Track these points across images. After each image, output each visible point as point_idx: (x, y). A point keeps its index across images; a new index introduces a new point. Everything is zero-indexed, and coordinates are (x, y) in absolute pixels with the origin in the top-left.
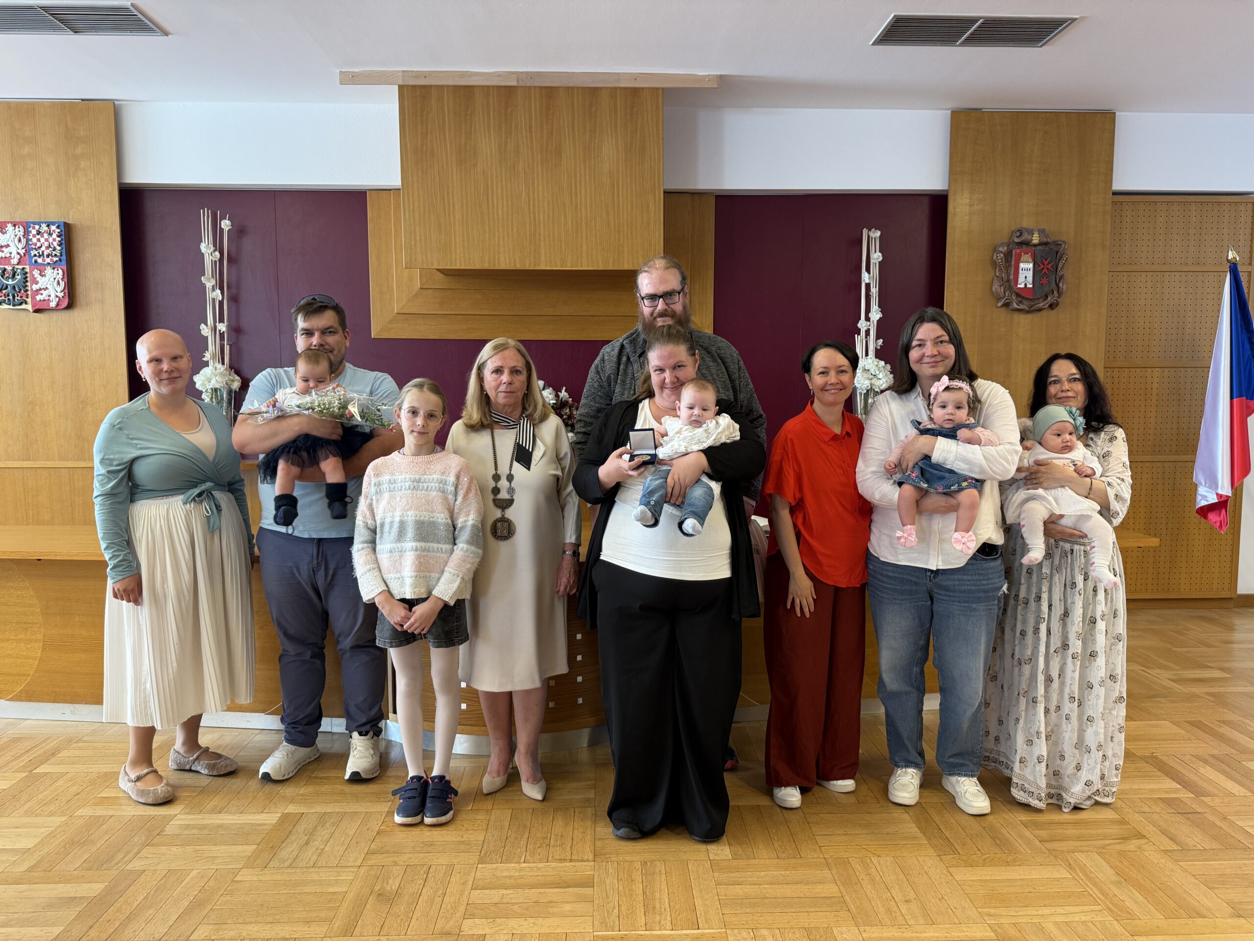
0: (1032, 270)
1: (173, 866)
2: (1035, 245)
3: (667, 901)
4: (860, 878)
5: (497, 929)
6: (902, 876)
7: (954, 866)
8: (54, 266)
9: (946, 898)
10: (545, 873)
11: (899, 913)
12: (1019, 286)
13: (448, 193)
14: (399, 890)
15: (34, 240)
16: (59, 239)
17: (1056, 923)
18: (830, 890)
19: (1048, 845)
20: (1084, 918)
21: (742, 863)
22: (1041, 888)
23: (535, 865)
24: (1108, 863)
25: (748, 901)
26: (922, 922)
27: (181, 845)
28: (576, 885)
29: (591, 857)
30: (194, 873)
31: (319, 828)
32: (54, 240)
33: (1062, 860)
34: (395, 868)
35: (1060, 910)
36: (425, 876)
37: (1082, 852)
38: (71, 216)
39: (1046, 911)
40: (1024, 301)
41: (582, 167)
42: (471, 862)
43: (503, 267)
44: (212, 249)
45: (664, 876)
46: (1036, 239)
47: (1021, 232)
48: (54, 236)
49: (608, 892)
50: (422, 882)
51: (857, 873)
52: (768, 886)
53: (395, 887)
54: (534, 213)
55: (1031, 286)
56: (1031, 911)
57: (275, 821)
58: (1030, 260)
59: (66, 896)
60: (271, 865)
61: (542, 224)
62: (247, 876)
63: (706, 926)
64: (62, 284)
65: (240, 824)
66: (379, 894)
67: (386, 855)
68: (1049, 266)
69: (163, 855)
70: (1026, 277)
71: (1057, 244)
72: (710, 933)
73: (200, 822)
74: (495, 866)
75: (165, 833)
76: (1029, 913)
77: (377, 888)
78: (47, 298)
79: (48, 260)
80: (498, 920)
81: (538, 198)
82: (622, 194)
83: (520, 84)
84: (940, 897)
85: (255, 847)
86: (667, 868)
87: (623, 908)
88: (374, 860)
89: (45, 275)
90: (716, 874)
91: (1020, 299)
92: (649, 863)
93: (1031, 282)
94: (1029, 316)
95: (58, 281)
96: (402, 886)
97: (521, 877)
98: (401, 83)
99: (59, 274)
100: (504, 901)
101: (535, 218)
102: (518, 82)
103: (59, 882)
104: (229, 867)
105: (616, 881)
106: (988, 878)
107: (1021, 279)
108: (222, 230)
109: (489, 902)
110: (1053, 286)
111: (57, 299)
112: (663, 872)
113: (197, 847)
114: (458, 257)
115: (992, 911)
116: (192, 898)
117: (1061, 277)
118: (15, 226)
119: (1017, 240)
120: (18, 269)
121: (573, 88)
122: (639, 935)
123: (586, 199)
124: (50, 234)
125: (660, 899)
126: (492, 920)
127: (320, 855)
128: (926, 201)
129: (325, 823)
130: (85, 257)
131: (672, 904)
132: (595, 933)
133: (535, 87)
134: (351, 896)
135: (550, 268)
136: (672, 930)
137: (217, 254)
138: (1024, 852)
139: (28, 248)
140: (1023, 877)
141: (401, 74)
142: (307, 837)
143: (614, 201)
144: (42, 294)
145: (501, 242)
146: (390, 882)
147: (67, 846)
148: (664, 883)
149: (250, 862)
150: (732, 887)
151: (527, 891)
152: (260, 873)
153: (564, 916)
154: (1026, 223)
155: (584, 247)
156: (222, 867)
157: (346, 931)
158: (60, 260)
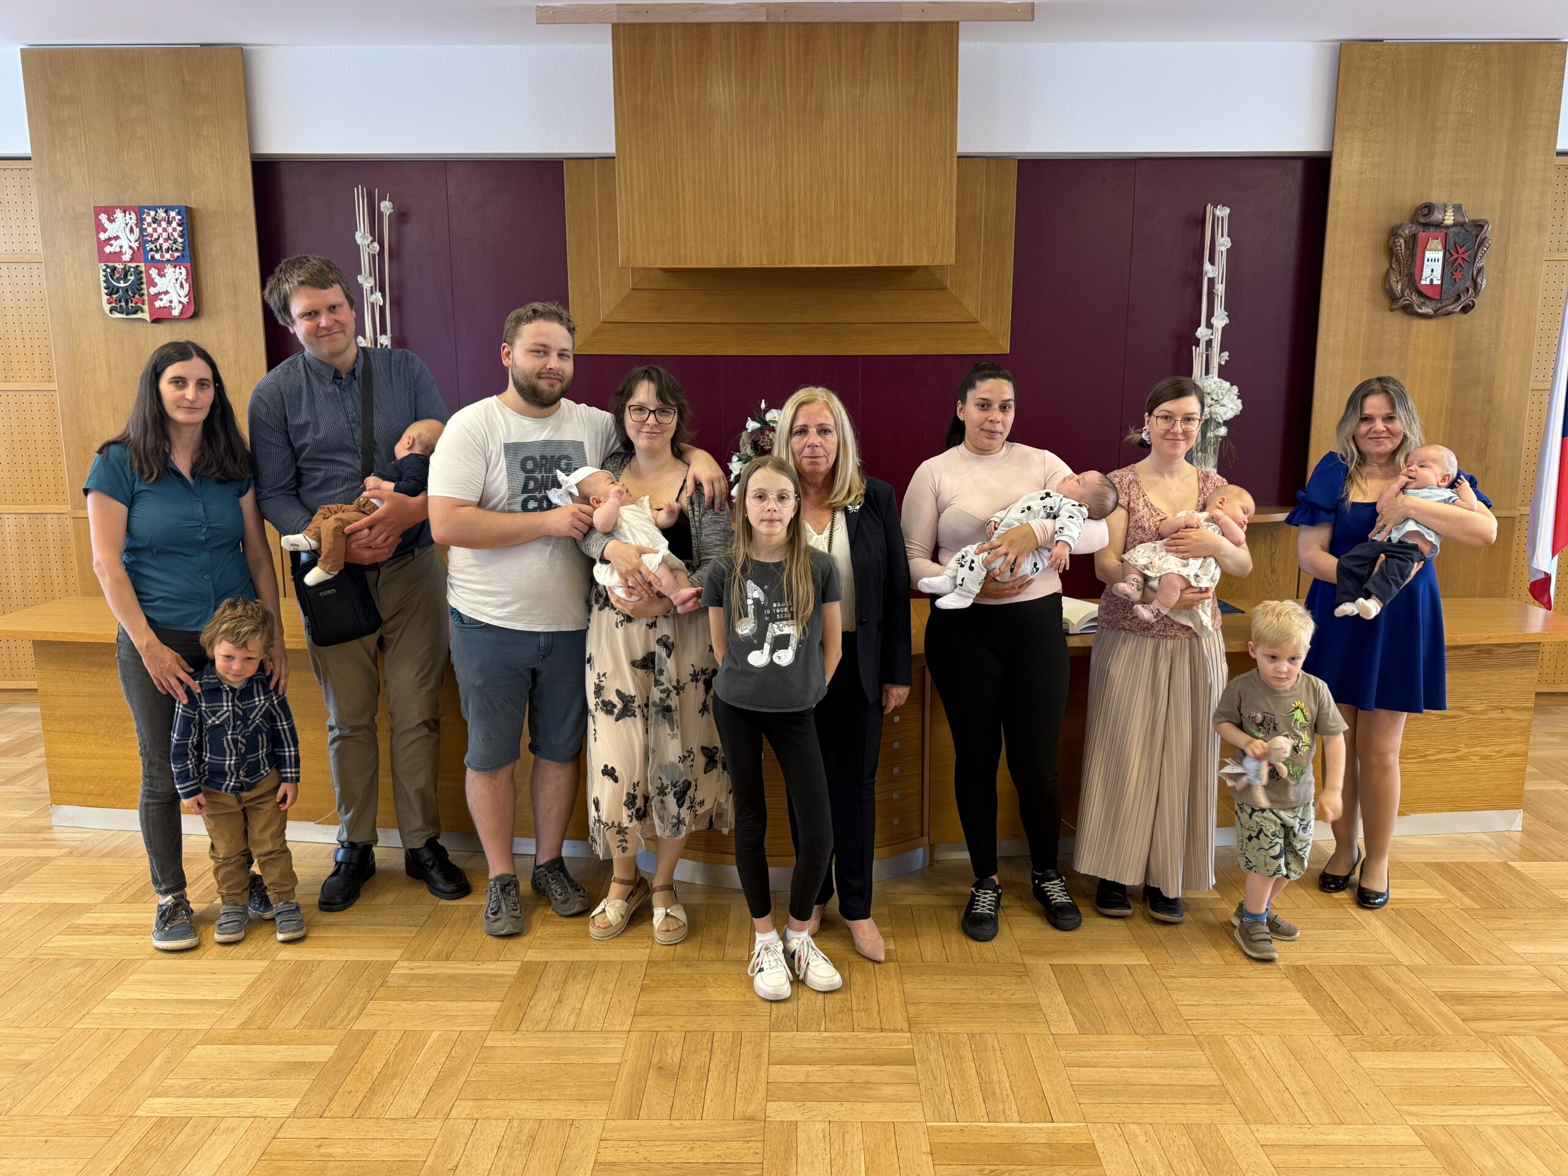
0: (1441, 261)
1: (409, 1026)
2: (1447, 227)
3: (1008, 1085)
4: (1242, 1062)
5: (809, 1114)
6: (1294, 1062)
7: (1356, 1049)
8: (175, 263)
9: (1353, 1091)
10: (853, 1046)
11: (1297, 1109)
12: (1423, 282)
13: (676, 167)
14: (683, 1063)
15: (150, 230)
16: (179, 228)
17: (1495, 1127)
18: (1207, 1076)
19: (1475, 1025)
20: (1530, 1122)
21: (1092, 1039)
22: (1472, 1081)
23: (839, 1034)
24: (1553, 1050)
25: (1108, 1088)
26: (1326, 1120)
27: (412, 1000)
28: (893, 1063)
29: (905, 1026)
30: (435, 1035)
31: (570, 981)
32: (174, 230)
33: (1494, 1045)
34: (672, 1034)
35: (1498, 1110)
36: (710, 1045)
37: (1519, 1035)
38: (193, 198)
39: (1482, 1111)
40: (1427, 303)
41: (851, 129)
42: (762, 1028)
43: (745, 264)
44: (370, 239)
45: (998, 1054)
46: (1449, 219)
47: (1429, 208)
48: (174, 224)
49: (935, 1072)
50: (707, 1053)
51: (1237, 1055)
52: (1129, 1070)
53: (677, 1059)
54: (787, 193)
55: (1439, 282)
56: (1462, 1111)
57: (515, 972)
58: (1440, 247)
59: (293, 1060)
60: (523, 1027)
61: (797, 207)
62: (496, 1040)
63: (1062, 1119)
64: (186, 286)
65: (475, 975)
66: (660, 1068)
67: (657, 1018)
68: (1465, 256)
69: (393, 1011)
70: (1432, 271)
71: (1479, 226)
72: (1068, 1128)
73: (425, 971)
74: (791, 1034)
75: (389, 984)
76: (1460, 1113)
77: (655, 1060)
78: (168, 305)
79: (167, 256)
80: (808, 1104)
81: (792, 173)
82: (903, 164)
83: (772, 19)
84: (1346, 1089)
85: (499, 1004)
86: (1001, 1042)
87: (957, 1093)
88: (644, 1023)
89: (164, 276)
90: (1063, 1053)
91: (1422, 300)
92: (977, 1036)
93: (1439, 277)
94: (1432, 323)
95: (181, 283)
96: (684, 1057)
97: (825, 1050)
98: (615, 21)
99: (182, 273)
100: (811, 1079)
101: (787, 199)
102: (768, 18)
103: (280, 1043)
104: (475, 1028)
105: (942, 1058)
106: (1403, 1066)
107: (1426, 272)
108: (381, 214)
109: (793, 1080)
110: (1469, 283)
111: (181, 306)
112: (997, 1047)
113: (431, 1003)
114: (688, 252)
115: (1413, 1109)
116: (440, 1067)
117: (1480, 270)
118: (124, 212)
119: (1422, 220)
120: (130, 267)
121: (839, 24)
122: (982, 1127)
123: (854, 173)
124: (169, 223)
125: (1000, 1082)
126: (801, 1103)
127: (578, 1015)
128: (1299, 166)
129: (577, 975)
130: (213, 250)
131: (1015, 1089)
132: (929, 1124)
133: (790, 23)
134: (626, 1069)
135: (806, 266)
136: (1021, 1122)
137: (376, 245)
138: (1444, 1033)
139: (142, 240)
140: (1446, 1066)
141: (616, 8)
142: (558, 992)
143: (891, 176)
144: (161, 300)
145: (744, 232)
146: (670, 1052)
147: (278, 997)
148: (1000, 1063)
149: (499, 1023)
150: (1086, 1069)
151: (836, 1068)
152: (513, 1037)
153: (885, 1100)
154: (1436, 196)
155: (852, 235)
156: (466, 1028)
157: (631, 1113)
158: (183, 256)
